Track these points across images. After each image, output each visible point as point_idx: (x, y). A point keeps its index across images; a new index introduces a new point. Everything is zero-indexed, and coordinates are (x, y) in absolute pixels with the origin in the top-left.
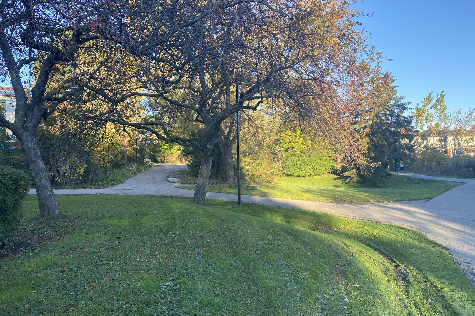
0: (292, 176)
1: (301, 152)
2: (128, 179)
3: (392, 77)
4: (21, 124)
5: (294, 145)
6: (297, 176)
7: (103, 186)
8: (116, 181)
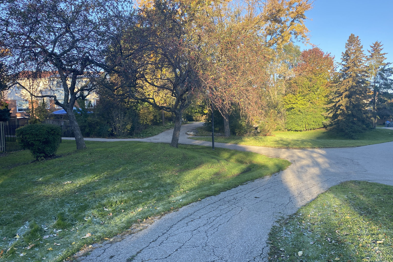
0: (292, 130)
1: (299, 111)
2: (161, 133)
3: (382, 45)
4: (66, 104)
5: (294, 106)
6: (295, 131)
7: (143, 137)
8: (151, 134)
